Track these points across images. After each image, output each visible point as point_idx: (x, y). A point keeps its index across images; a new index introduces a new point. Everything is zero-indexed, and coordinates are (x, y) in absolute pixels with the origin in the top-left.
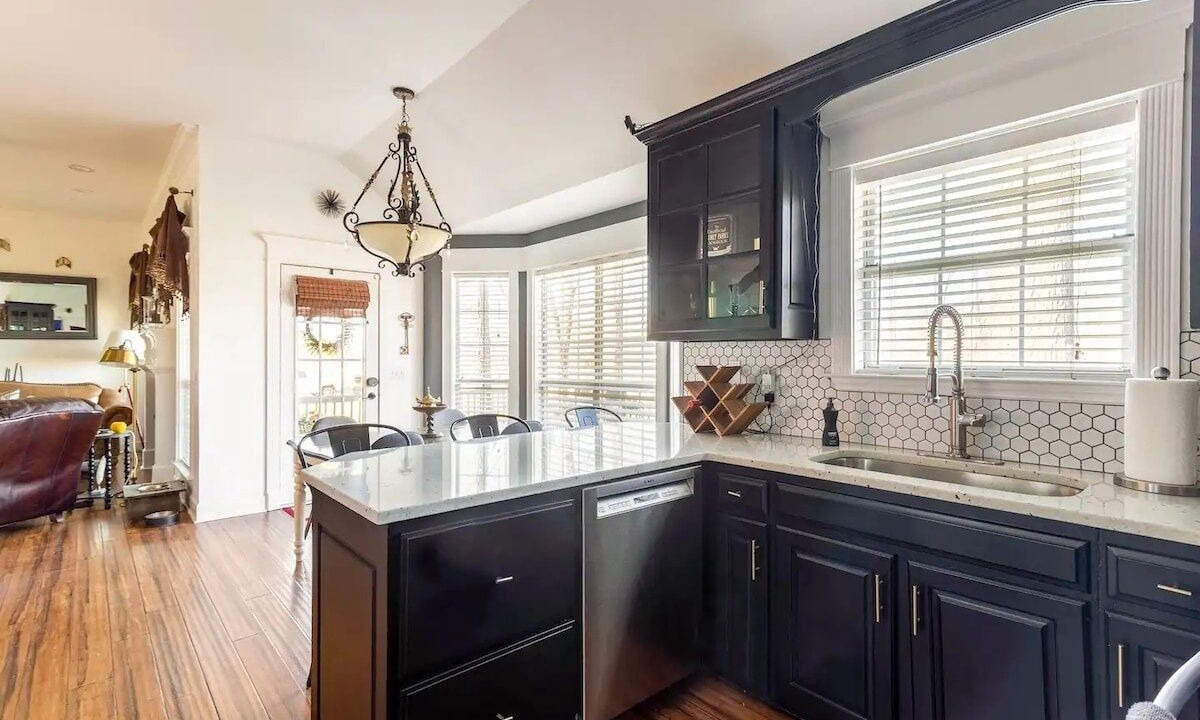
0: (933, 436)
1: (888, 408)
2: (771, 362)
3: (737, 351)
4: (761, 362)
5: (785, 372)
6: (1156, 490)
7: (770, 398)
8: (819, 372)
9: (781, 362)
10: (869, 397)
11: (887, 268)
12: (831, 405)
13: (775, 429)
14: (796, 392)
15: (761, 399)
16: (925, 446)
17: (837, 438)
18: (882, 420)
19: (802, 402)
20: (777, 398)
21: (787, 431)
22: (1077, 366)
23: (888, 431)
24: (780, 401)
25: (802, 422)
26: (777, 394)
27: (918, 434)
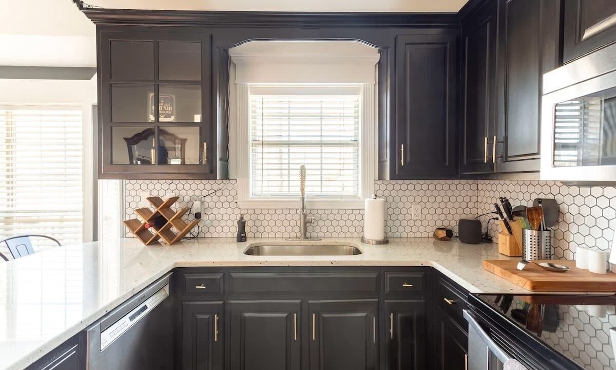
0: (289, 229)
1: (268, 217)
2: (198, 193)
3: (173, 186)
4: (191, 193)
5: (208, 199)
6: (374, 243)
7: (198, 216)
8: (230, 199)
9: (205, 193)
10: (258, 212)
11: (266, 142)
12: (242, 218)
13: (201, 235)
14: (215, 211)
15: (192, 218)
16: (286, 235)
17: (245, 237)
18: (265, 223)
19: (219, 217)
20: (202, 215)
21: (208, 235)
22: (343, 193)
23: (268, 229)
24: (204, 217)
25: (219, 229)
26: (203, 213)
27: (282, 229)
